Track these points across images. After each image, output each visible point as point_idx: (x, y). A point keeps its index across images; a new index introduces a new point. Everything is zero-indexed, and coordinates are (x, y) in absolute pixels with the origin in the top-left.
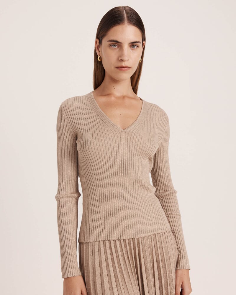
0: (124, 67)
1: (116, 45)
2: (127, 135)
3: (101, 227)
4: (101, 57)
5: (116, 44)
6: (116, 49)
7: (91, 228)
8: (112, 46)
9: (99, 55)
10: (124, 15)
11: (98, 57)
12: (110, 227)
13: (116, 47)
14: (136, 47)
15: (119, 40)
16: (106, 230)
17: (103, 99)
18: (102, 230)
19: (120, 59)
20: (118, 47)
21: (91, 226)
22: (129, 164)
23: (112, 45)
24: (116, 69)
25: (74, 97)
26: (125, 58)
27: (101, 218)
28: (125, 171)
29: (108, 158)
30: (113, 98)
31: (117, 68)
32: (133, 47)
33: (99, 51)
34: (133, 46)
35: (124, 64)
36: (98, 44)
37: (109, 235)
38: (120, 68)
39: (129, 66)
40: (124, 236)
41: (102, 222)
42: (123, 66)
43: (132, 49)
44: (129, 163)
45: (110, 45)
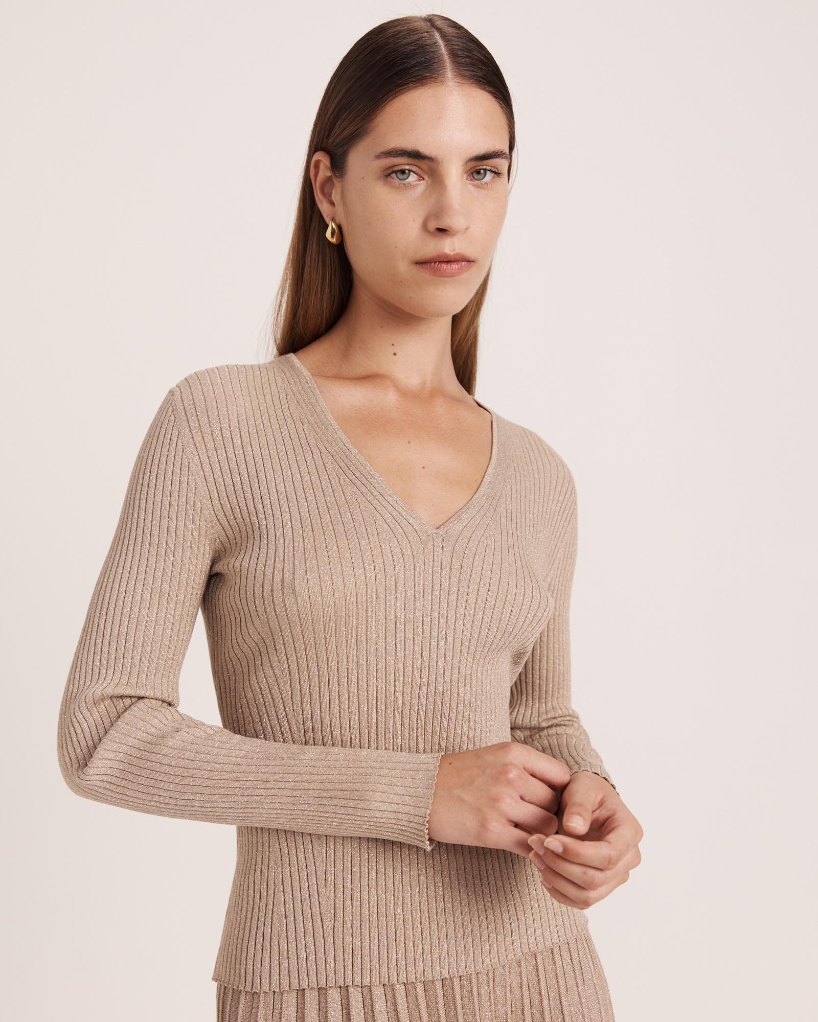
0: (449, 261)
1: (409, 171)
2: (448, 549)
3: (319, 930)
4: (340, 227)
5: (413, 164)
6: (410, 186)
7: (275, 931)
8: (394, 175)
9: (333, 220)
11: (327, 226)
12: (357, 931)
13: (412, 178)
14: (489, 176)
15: (424, 150)
16: (339, 944)
18: (320, 944)
19: (433, 225)
20: (421, 178)
21: (276, 924)
22: (448, 673)
23: (396, 172)
24: (415, 269)
26: (455, 221)
27: (322, 890)
28: (431, 699)
29: (370, 643)
30: (393, 396)
31: (422, 263)
32: (480, 177)
33: (333, 204)
34: (478, 172)
35: (449, 247)
37: (349, 963)
38: (435, 264)
39: (470, 253)
40: (411, 969)
41: (324, 907)
42: (447, 256)
43: (478, 187)
44: (449, 666)
45: (386, 170)
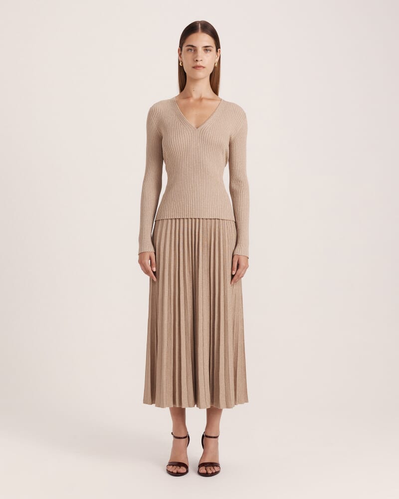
0: (199, 67)
2: (199, 133)
4: (182, 62)
5: (193, 49)
6: (192, 52)
10: (198, 26)
11: (180, 63)
14: (209, 51)
15: (195, 45)
17: (184, 102)
19: (195, 60)
23: (190, 49)
24: (193, 69)
25: (160, 102)
26: (199, 59)
30: (192, 100)
31: (194, 67)
33: (181, 58)
34: (207, 50)
35: (199, 63)
36: (180, 52)
38: (195, 67)
39: (203, 65)
43: (206, 53)
45: (188, 50)
